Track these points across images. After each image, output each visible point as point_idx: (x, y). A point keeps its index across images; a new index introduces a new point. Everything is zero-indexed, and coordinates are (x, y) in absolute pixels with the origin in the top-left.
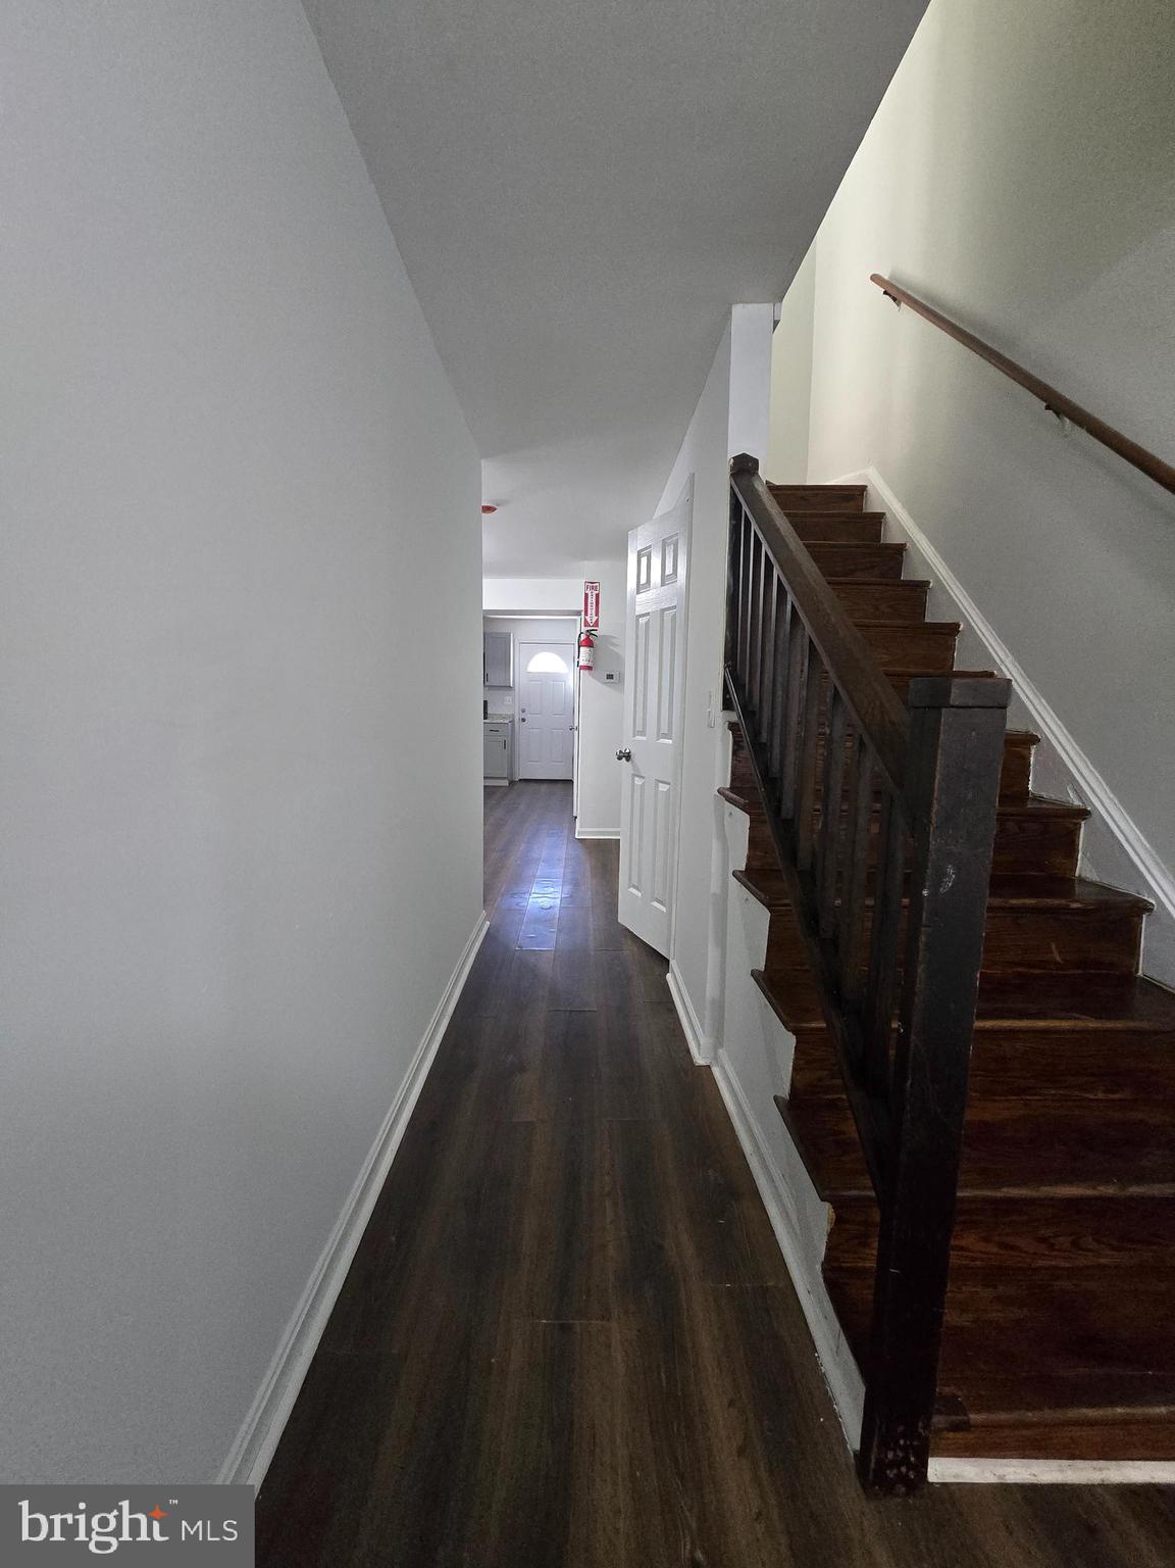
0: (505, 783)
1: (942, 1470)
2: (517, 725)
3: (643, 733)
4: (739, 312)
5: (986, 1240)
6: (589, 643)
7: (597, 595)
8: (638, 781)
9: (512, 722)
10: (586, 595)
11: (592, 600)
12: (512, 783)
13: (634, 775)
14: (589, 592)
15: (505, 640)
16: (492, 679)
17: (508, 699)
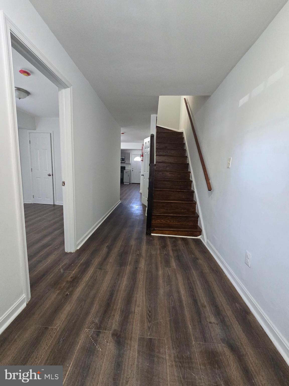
0: (128, 183)
1: (152, 234)
3: (145, 172)
4: (152, 115)
5: (164, 220)
6: (142, 156)
8: (144, 179)
9: (130, 171)
12: (130, 184)
13: (144, 178)
14: (143, 146)
15: (129, 154)
16: (126, 162)
17: (130, 166)
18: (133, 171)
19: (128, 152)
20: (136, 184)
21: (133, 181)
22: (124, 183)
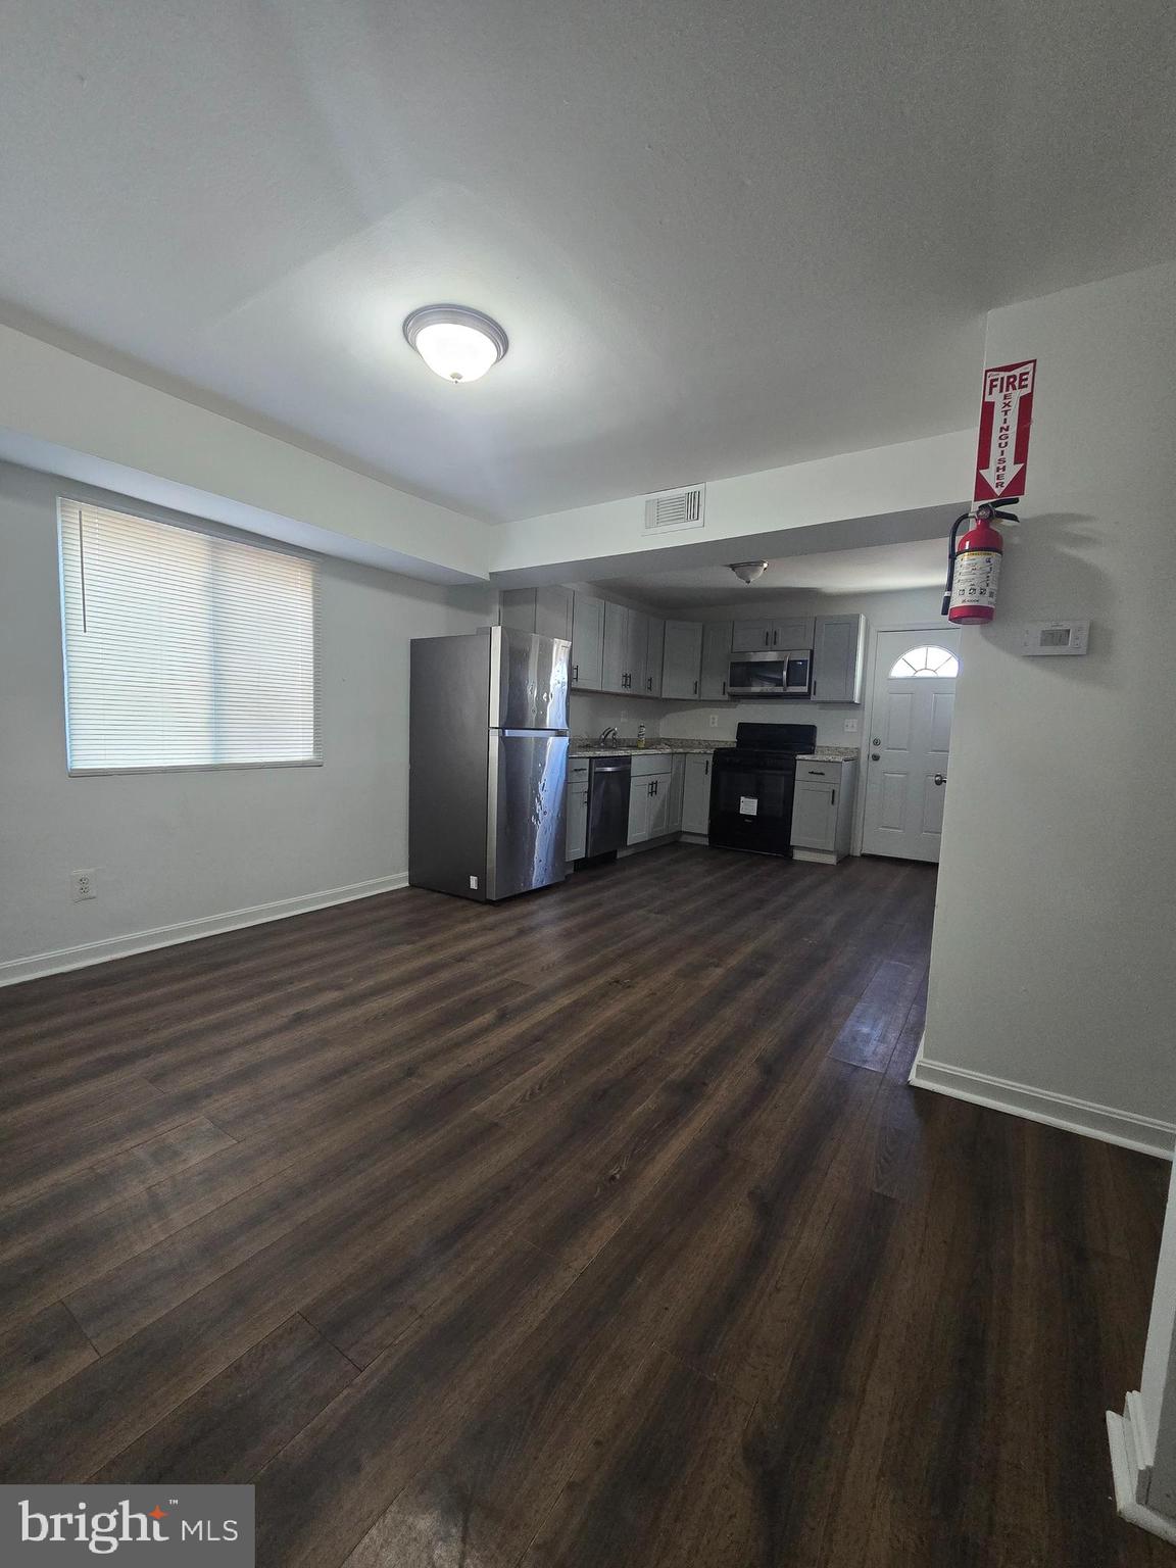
0: (832, 860)
2: (863, 768)
6: (987, 542)
7: (1026, 403)
9: (855, 760)
10: (988, 409)
11: (1006, 420)
12: (846, 859)
14: (996, 397)
15: (851, 625)
16: (825, 688)
17: (851, 724)
18: (876, 758)
19: (847, 610)
20: (904, 872)
21: (872, 840)
22: (798, 856)
